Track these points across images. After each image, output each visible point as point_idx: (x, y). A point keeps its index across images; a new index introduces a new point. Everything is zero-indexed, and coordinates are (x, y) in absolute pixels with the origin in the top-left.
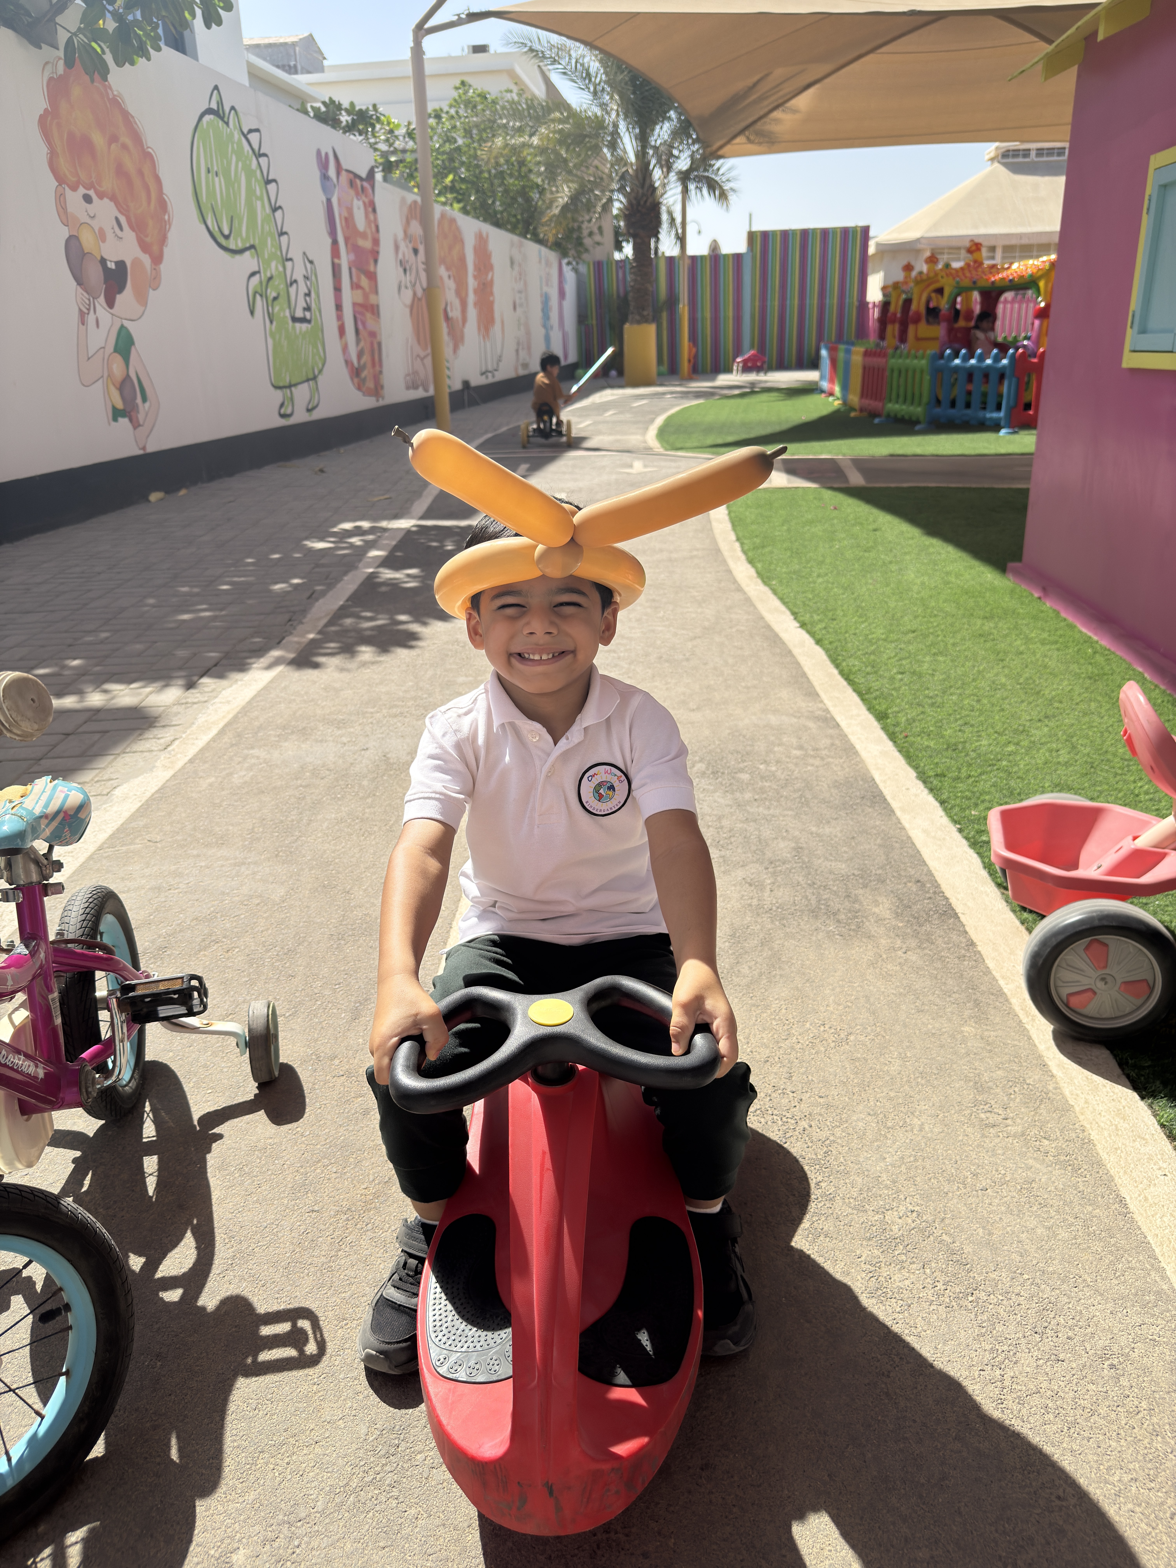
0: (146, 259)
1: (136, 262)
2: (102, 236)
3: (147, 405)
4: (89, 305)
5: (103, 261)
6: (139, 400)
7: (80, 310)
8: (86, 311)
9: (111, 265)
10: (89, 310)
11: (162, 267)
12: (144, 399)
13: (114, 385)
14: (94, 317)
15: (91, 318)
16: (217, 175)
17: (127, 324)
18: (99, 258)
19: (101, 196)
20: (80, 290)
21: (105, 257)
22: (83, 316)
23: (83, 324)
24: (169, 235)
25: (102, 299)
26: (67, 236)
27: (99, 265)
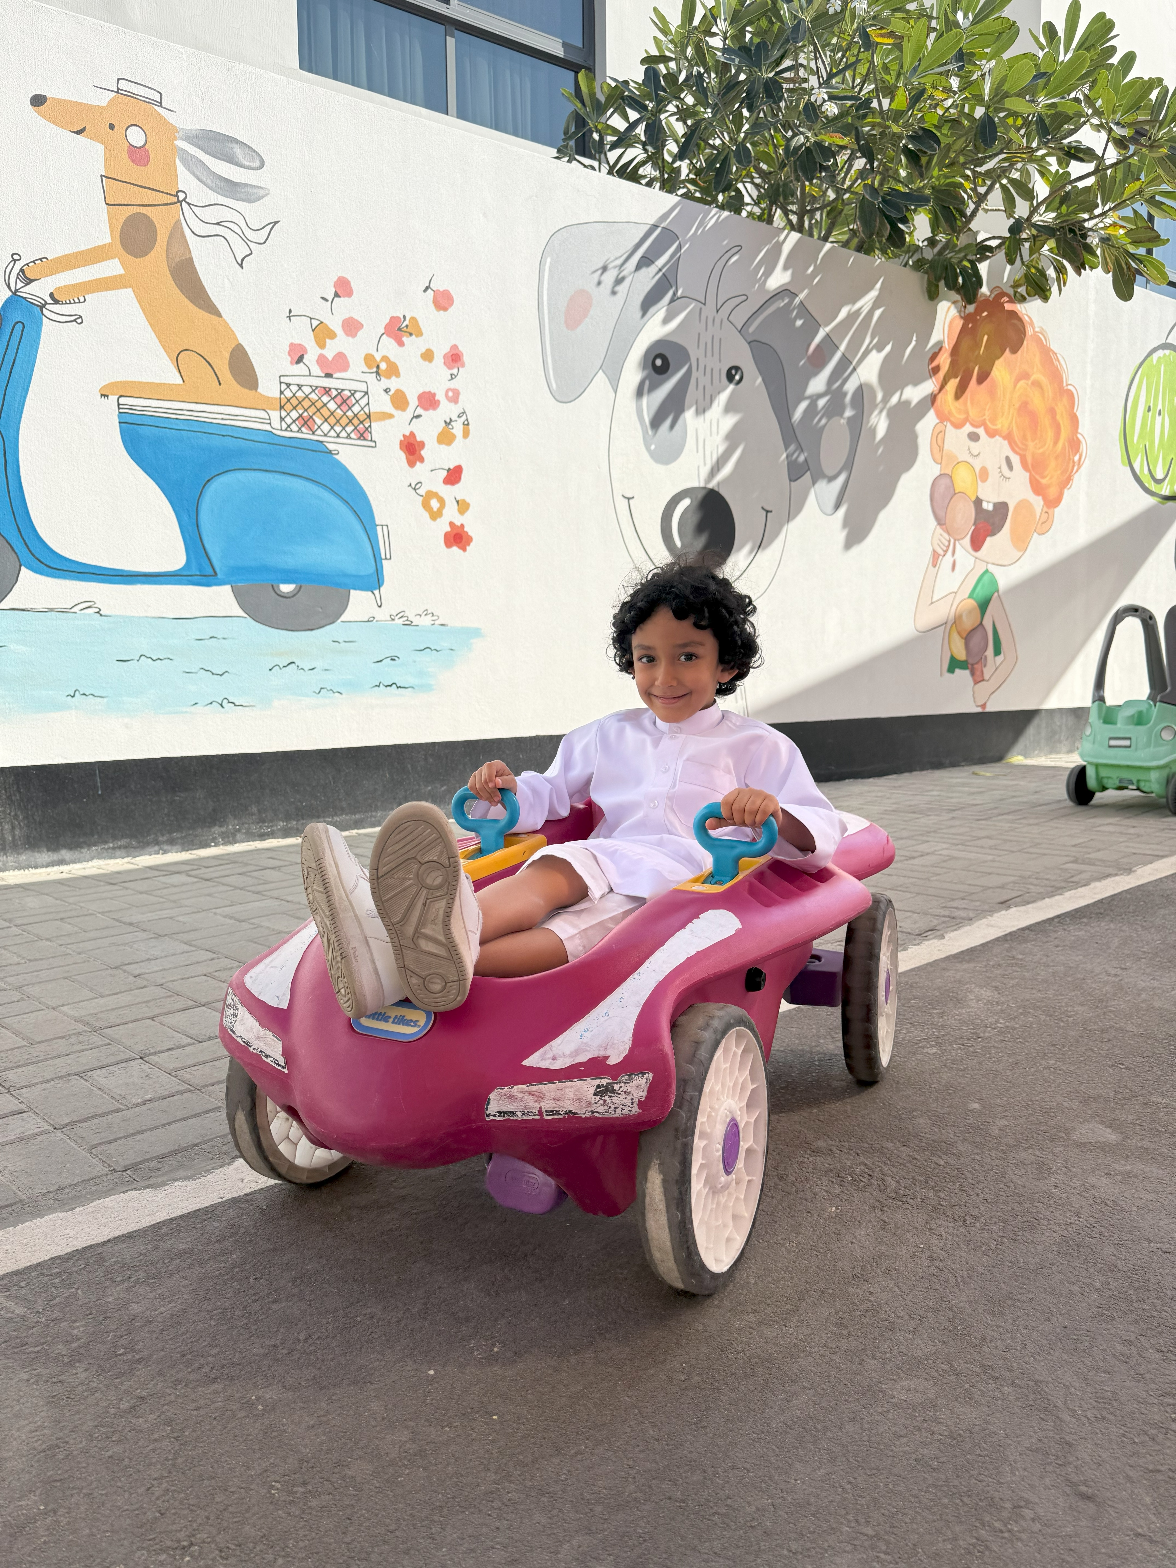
0: (1037, 502)
1: (1024, 504)
2: (984, 474)
3: (999, 659)
4: (948, 547)
5: (978, 502)
6: (990, 651)
7: (934, 551)
8: (941, 552)
9: (988, 506)
10: (946, 552)
11: (1058, 511)
12: (997, 651)
13: (959, 633)
14: (952, 560)
15: (948, 560)
16: (1160, 414)
17: (991, 568)
18: (973, 498)
19: (991, 434)
20: (939, 530)
21: (981, 497)
22: (936, 558)
23: (934, 566)
24: (1076, 477)
25: (967, 540)
26: (938, 474)
27: (972, 505)
